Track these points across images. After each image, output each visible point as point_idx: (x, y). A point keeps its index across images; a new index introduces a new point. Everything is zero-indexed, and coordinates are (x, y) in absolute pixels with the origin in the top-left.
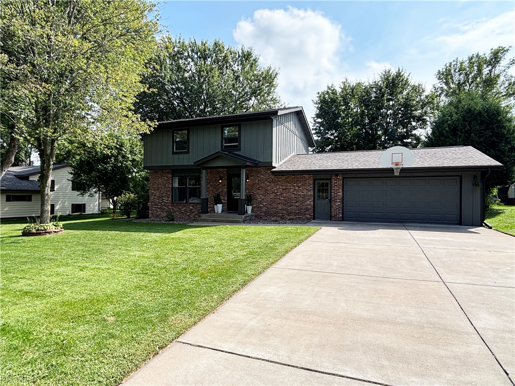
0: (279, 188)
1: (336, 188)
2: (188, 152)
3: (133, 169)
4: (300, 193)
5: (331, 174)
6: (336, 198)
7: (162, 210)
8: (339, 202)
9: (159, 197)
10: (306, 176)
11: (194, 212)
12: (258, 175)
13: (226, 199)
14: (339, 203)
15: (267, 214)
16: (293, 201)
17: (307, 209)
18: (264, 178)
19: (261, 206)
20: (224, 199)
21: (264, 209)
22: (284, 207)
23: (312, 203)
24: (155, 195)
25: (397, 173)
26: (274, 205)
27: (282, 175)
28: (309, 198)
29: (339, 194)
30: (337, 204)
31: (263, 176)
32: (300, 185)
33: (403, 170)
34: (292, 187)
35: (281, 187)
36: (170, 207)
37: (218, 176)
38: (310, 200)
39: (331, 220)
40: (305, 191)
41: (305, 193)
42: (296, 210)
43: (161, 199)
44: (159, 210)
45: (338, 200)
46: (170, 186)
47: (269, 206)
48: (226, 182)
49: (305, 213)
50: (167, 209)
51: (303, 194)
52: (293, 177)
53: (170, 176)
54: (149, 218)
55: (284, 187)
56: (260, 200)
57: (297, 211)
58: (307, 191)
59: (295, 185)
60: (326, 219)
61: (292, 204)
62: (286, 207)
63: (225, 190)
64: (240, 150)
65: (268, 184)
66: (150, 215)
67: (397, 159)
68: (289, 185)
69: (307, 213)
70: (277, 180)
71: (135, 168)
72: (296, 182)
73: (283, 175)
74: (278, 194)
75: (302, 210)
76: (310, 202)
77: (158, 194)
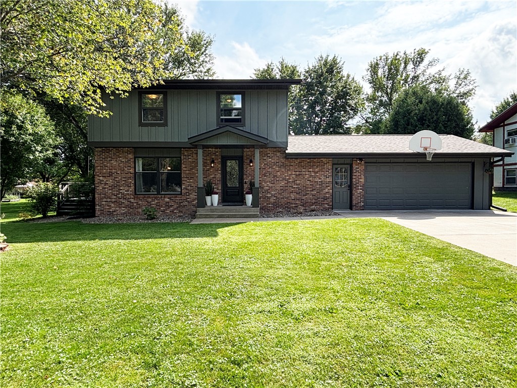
0: (290, 175)
1: (358, 174)
2: (165, 125)
3: (35, 147)
4: (317, 180)
5: (353, 158)
6: (357, 185)
7: (120, 204)
8: (361, 189)
9: (112, 187)
10: (324, 160)
11: (171, 206)
12: (265, 158)
13: (220, 188)
14: (361, 191)
15: (276, 205)
16: (309, 189)
17: (325, 199)
18: (273, 161)
19: (269, 195)
20: (218, 187)
21: (272, 200)
22: (298, 196)
23: (331, 191)
24: (106, 184)
25: (429, 159)
26: (286, 194)
27: (295, 159)
28: (327, 185)
29: (360, 180)
30: (359, 191)
31: (270, 160)
32: (317, 170)
33: (436, 156)
34: (307, 173)
35: (294, 173)
36: (132, 200)
37: (208, 158)
38: (329, 188)
39: (352, 210)
40: (323, 178)
41: (323, 179)
42: (312, 200)
43: (116, 189)
44: (113, 205)
45: (360, 188)
46: (132, 171)
47: (279, 196)
48: (220, 166)
49: (323, 202)
50: (126, 203)
51: (320, 180)
52: (308, 161)
53: (131, 156)
54: (95, 217)
55: (298, 173)
56: (267, 188)
57: (314, 201)
58: (324, 177)
59: (311, 170)
60: (345, 208)
61: (307, 192)
62: (300, 197)
63: (219, 176)
64: (244, 125)
65: (277, 169)
66: (98, 213)
67: (426, 143)
68: (304, 170)
69: (325, 202)
70: (289, 164)
71: (37, 144)
72: (312, 167)
73: (297, 159)
74: (290, 180)
75: (319, 199)
76: (329, 189)
77: (110, 182)
